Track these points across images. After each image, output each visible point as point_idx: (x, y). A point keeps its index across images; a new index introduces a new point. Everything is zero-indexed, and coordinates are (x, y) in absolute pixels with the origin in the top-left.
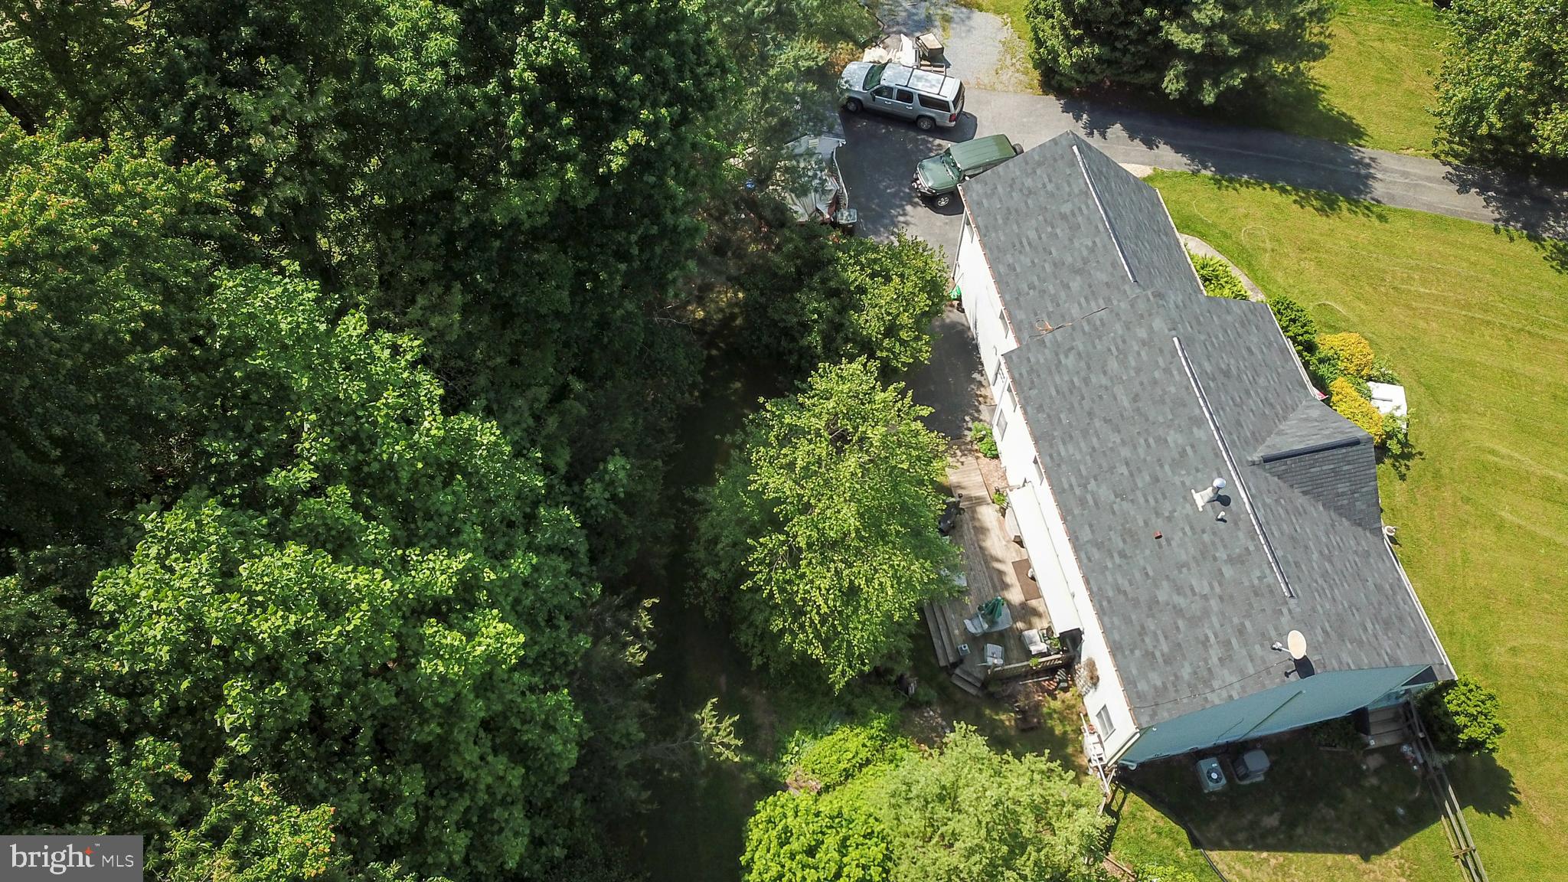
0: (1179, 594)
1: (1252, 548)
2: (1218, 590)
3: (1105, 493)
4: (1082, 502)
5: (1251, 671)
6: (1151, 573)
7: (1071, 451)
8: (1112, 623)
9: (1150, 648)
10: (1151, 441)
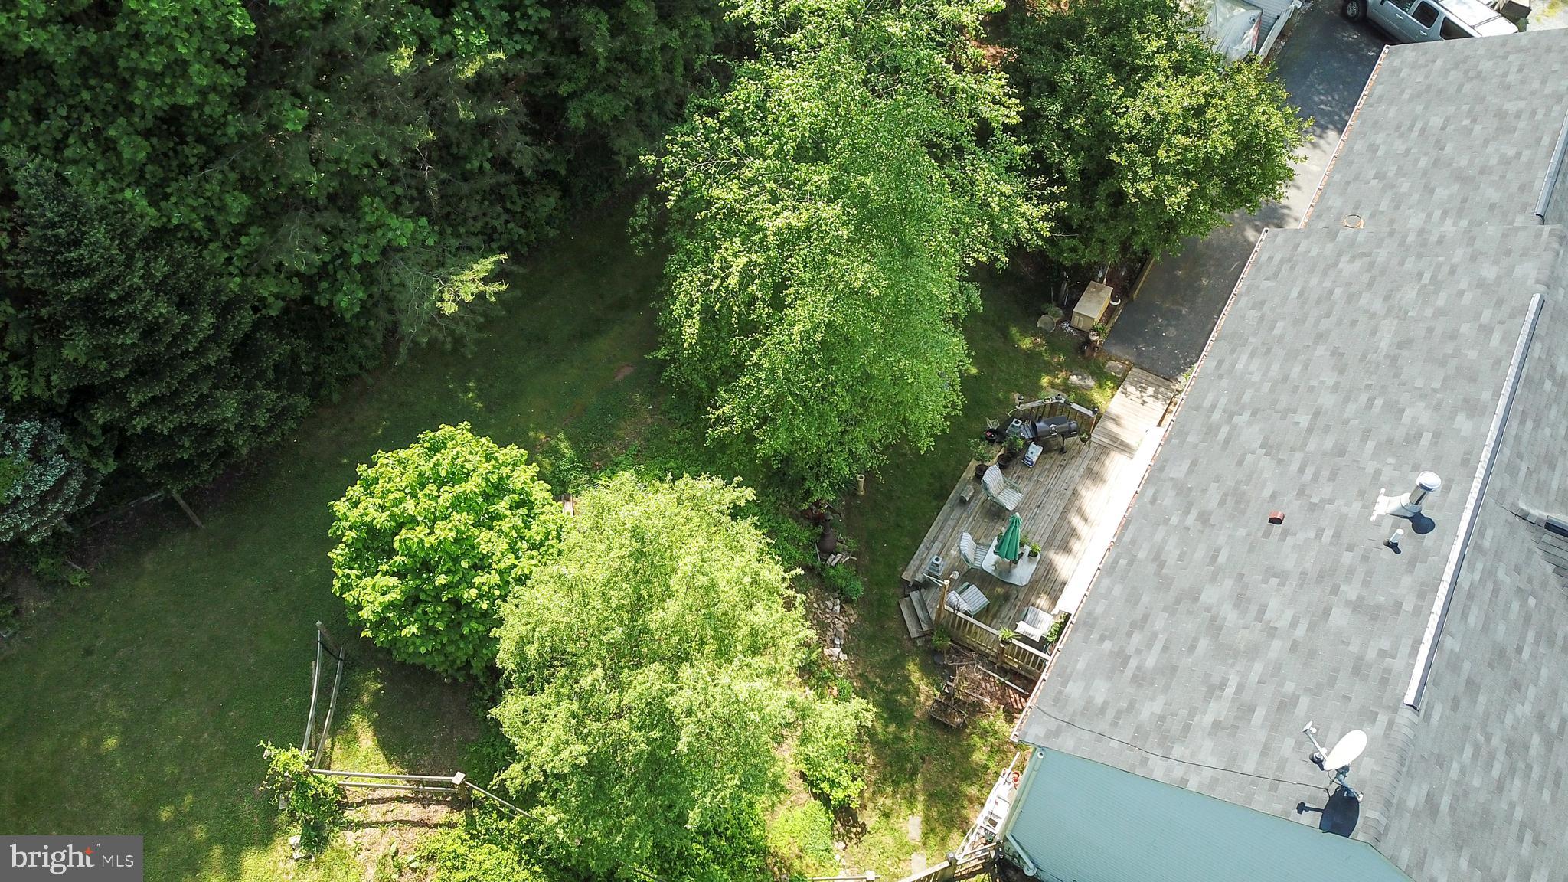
0: (1236, 606)
1: (1407, 607)
2: (1300, 632)
3: (1251, 434)
4: (1211, 431)
5: (1249, 767)
6: (1222, 559)
7: (1253, 368)
8: (1110, 590)
9: (1130, 649)
10: (1379, 402)
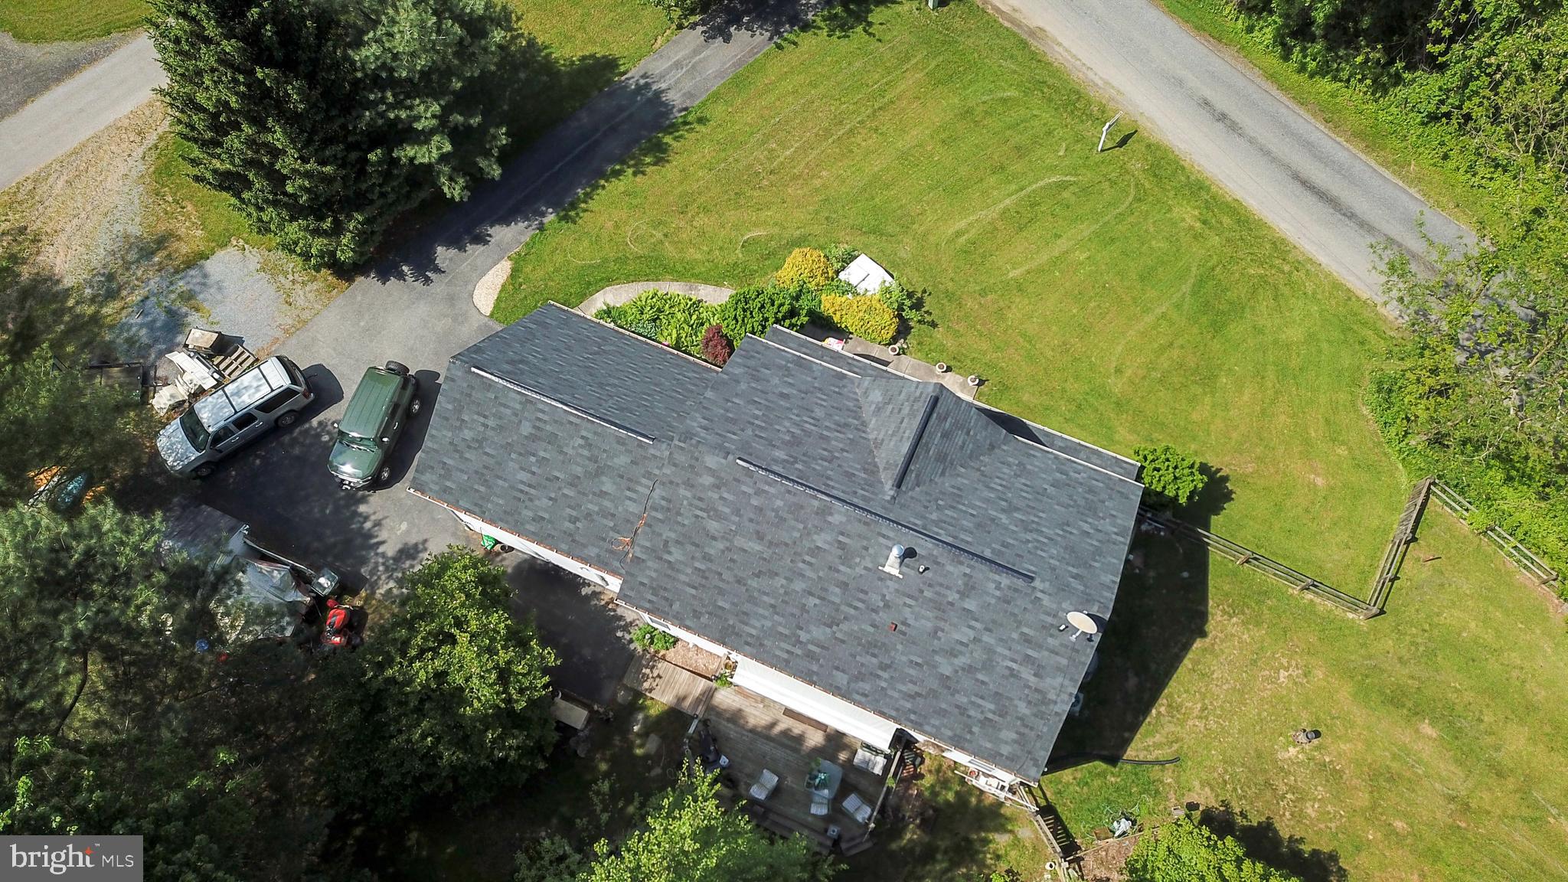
0: (956, 656)
1: (968, 571)
2: (978, 625)
3: (819, 633)
4: (810, 656)
5: (1064, 662)
6: (919, 661)
7: (758, 624)
8: (933, 726)
9: (980, 717)
10: (807, 558)
